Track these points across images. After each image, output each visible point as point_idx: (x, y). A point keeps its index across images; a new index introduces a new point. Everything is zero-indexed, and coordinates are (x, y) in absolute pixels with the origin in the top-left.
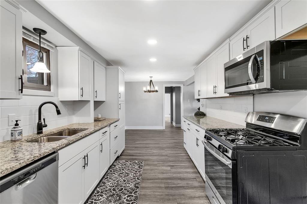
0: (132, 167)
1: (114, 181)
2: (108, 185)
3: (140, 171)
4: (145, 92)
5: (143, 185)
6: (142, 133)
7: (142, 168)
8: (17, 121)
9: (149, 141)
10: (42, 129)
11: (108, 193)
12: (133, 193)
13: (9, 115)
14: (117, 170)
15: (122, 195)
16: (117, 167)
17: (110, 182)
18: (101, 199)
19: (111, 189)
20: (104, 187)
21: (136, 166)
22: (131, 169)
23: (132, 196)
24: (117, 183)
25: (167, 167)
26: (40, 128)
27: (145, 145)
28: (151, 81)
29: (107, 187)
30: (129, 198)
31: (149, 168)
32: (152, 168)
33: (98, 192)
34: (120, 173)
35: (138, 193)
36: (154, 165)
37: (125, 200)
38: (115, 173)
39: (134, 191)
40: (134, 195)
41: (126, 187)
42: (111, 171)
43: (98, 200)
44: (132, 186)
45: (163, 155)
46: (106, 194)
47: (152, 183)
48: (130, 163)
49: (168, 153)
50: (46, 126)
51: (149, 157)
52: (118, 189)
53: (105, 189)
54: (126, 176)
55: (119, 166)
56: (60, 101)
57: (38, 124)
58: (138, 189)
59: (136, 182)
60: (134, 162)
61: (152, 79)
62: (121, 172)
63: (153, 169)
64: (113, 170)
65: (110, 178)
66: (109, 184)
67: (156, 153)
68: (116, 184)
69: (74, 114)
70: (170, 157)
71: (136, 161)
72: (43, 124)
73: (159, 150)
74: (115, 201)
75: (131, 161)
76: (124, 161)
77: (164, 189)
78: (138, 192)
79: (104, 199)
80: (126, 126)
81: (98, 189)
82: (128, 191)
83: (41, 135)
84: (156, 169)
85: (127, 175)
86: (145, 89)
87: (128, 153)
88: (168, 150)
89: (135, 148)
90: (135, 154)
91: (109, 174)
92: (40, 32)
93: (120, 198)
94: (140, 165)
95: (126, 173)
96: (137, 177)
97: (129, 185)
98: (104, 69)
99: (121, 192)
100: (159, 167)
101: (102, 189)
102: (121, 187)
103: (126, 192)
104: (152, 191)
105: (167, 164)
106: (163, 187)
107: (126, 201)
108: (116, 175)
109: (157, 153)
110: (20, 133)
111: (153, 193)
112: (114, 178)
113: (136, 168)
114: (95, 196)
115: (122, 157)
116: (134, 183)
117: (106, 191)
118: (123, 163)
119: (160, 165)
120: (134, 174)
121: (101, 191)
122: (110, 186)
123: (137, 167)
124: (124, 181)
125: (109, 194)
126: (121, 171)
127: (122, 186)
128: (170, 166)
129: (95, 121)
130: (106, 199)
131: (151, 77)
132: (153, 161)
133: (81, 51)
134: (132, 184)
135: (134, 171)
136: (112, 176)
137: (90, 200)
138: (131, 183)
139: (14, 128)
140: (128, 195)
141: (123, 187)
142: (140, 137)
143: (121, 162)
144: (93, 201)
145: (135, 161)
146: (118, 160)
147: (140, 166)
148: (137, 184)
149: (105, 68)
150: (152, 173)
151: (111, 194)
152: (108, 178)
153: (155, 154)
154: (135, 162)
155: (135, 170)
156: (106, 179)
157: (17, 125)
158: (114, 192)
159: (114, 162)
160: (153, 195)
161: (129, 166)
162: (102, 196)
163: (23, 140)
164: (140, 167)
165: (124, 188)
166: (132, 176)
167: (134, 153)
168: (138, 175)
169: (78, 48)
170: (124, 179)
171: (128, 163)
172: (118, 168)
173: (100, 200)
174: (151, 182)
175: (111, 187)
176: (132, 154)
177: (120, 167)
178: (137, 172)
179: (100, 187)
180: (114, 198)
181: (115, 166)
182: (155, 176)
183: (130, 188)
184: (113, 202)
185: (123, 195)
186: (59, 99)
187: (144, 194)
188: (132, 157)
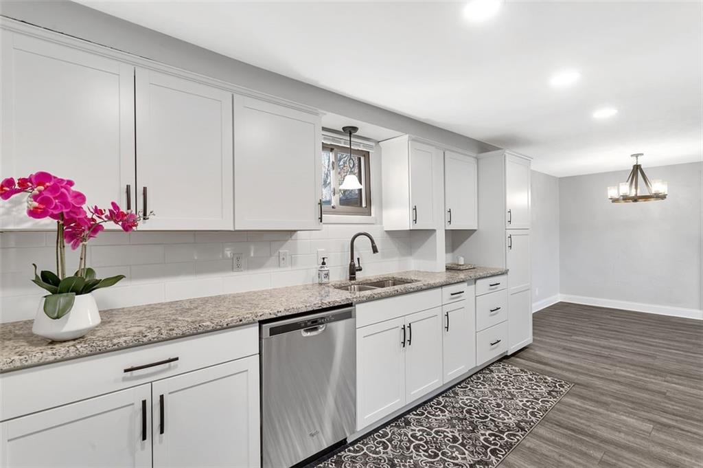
0: (532, 387)
1: (476, 397)
2: (461, 399)
3: (548, 401)
4: (613, 202)
5: (541, 431)
6: (609, 317)
7: (555, 397)
8: (324, 259)
9: (620, 342)
10: (355, 274)
11: (455, 412)
12: (505, 434)
13: (319, 250)
14: (491, 381)
15: (481, 426)
16: (495, 375)
17: (469, 396)
18: (439, 415)
19: (463, 408)
20: (453, 400)
21: (542, 387)
22: (526, 390)
23: (502, 438)
24: (480, 402)
25: (643, 421)
26: (353, 270)
27: (601, 349)
28: (637, 168)
29: (458, 402)
30: (491, 439)
31: (578, 403)
32: (588, 407)
33: (439, 403)
34: (497, 389)
35: (518, 440)
36: (597, 402)
37: (482, 438)
38: (484, 385)
39: (511, 432)
40: (506, 439)
41: (495, 418)
42: (479, 378)
43: (433, 415)
44: (512, 421)
45: (647, 390)
46: (451, 412)
47: (569, 437)
48: (531, 377)
49: (672, 388)
50: (360, 270)
51: (594, 379)
52: (478, 413)
53: (452, 403)
54: (506, 398)
55: (500, 374)
56: (386, 231)
57: (351, 265)
58: (523, 433)
59: (525, 418)
60: (540, 379)
61: (641, 161)
62: (499, 388)
63: (588, 409)
64: (484, 377)
65: (470, 389)
66: (463, 399)
67: (625, 377)
68: (476, 404)
69: (410, 254)
70: (671, 400)
71: (549, 379)
72: (357, 265)
73: (639, 371)
74: (463, 430)
75: (535, 374)
76: (517, 368)
77: (597, 463)
78: (517, 437)
79: (444, 417)
80: (561, 293)
81: (441, 399)
82: (498, 427)
83: (353, 282)
84: (600, 414)
85: (509, 397)
86: (613, 193)
87: (536, 355)
88: (677, 381)
89: (564, 349)
90: (553, 363)
91: (473, 381)
92: (350, 130)
93: (474, 429)
94: (556, 389)
95: (510, 393)
96: (531, 410)
97: (506, 417)
98: (473, 161)
99: (482, 422)
100: (615, 412)
101: (446, 401)
102: (485, 412)
103: (492, 426)
104: (557, 453)
105: (646, 414)
106: (595, 458)
107: (484, 440)
108: (486, 390)
109: (630, 377)
110: (327, 275)
111: (556, 456)
112: (479, 394)
113: (539, 391)
114: (431, 406)
115: (518, 359)
116: (519, 418)
117: (454, 407)
118: (512, 372)
119: (620, 408)
120: (527, 401)
121: (445, 403)
122: (463, 403)
123: (544, 390)
124: (499, 405)
125: (457, 415)
126: (499, 385)
127: (488, 413)
128: (654, 422)
129: (448, 269)
130: (448, 420)
131: (637, 156)
132: (602, 394)
133: (413, 140)
134: (513, 419)
135: (533, 395)
136: (476, 388)
137: (421, 409)
138: (510, 415)
139: (322, 267)
140: (491, 432)
141: (489, 415)
142: (598, 327)
143: (509, 369)
144: (426, 412)
145: (547, 377)
146: (505, 362)
147: (553, 391)
148: (525, 423)
149: (476, 158)
150: (581, 418)
151: (461, 416)
152: (467, 387)
153: (622, 380)
154: (545, 379)
155: (535, 395)
156: (462, 388)
157: (324, 263)
158: (468, 415)
159: (493, 364)
160: (555, 459)
161: (524, 382)
162: (443, 411)
163: (330, 284)
164: (554, 393)
165: (490, 417)
166: (521, 404)
167: (553, 359)
168: (538, 406)
169: (406, 137)
170: (499, 401)
171: (525, 377)
172: (496, 377)
173: (436, 416)
174: (563, 434)
175: (466, 405)
176: (544, 361)
177: (502, 377)
178: (538, 399)
179: (446, 396)
180: (463, 425)
181: (492, 371)
182: (586, 428)
183: (503, 423)
184: (458, 430)
185: (482, 428)
186: (383, 228)
187: (532, 447)
188: (542, 367)
